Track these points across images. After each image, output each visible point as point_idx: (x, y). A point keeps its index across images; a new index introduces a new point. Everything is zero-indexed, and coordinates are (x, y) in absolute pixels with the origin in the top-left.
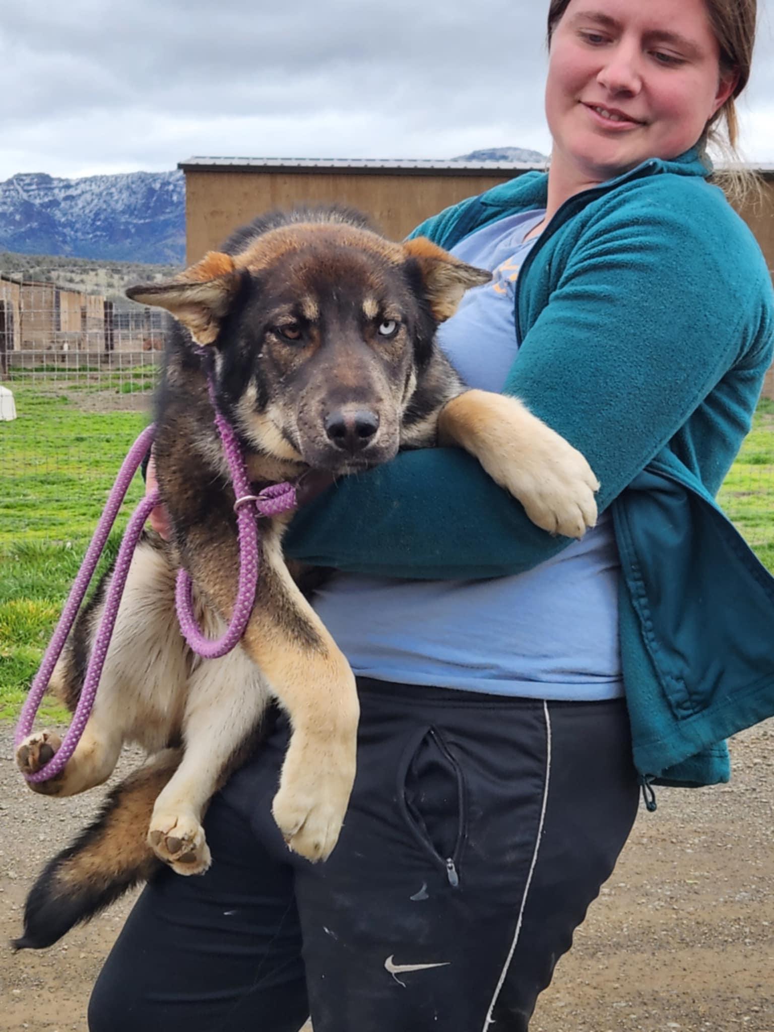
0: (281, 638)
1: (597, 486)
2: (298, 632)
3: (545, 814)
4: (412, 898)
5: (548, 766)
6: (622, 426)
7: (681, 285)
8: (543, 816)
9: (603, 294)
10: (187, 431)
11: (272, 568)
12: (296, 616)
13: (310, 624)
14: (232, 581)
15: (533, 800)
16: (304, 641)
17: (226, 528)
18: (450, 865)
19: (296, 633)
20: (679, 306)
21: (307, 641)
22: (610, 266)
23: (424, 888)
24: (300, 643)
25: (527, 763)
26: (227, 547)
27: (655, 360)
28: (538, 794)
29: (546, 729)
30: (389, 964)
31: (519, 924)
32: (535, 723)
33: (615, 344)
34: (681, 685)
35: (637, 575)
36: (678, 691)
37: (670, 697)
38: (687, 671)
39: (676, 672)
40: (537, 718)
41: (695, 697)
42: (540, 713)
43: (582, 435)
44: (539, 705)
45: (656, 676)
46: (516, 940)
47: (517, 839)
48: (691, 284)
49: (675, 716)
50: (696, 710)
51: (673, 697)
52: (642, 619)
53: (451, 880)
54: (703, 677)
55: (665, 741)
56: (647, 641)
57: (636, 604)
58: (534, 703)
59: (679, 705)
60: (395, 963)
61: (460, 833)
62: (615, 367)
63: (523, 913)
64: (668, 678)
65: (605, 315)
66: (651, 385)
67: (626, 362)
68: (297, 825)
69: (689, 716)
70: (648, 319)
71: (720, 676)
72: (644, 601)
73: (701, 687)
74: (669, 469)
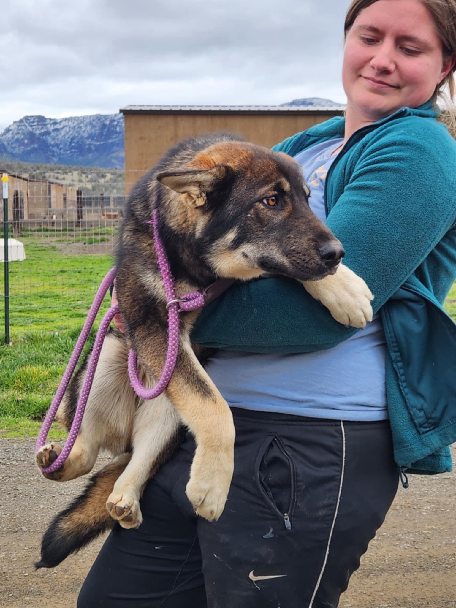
0: (189, 391)
1: (372, 297)
2: (199, 388)
3: (342, 488)
4: (264, 537)
5: (344, 459)
6: (387, 263)
7: (421, 181)
8: (341, 489)
9: (375, 187)
10: (136, 271)
11: (185, 351)
12: (198, 379)
13: (206, 383)
14: (162, 358)
15: (335, 479)
16: (202, 393)
17: (158, 327)
18: (286, 517)
19: (198, 389)
20: (420, 193)
21: (204, 393)
22: (380, 170)
23: (271, 531)
24: (200, 394)
25: (331, 457)
26: (158, 339)
27: (406, 224)
28: (338, 476)
29: (342, 437)
30: (251, 575)
31: (327, 552)
32: (336, 434)
33: (382, 216)
34: (421, 414)
35: (396, 349)
36: (420, 417)
37: (415, 421)
38: (426, 406)
39: (419, 406)
40: (337, 431)
41: (430, 421)
42: (339, 427)
43: (364, 268)
44: (338, 423)
45: (407, 408)
46: (325, 562)
47: (325, 502)
48: (427, 180)
49: (419, 432)
50: (431, 428)
51: (417, 421)
52: (399, 375)
53: (287, 526)
54: (435, 409)
55: (413, 446)
56: (402, 388)
57: (395, 366)
58: (336, 422)
59: (421, 426)
60: (255, 575)
61: (292, 499)
62: (382, 229)
63: (330, 546)
64: (414, 410)
65: (376, 198)
66: (404, 239)
67: (389, 226)
68: (200, 500)
69: (427, 432)
70: (401, 201)
71: (445, 408)
72: (400, 364)
73: (433, 415)
74: (414, 287)
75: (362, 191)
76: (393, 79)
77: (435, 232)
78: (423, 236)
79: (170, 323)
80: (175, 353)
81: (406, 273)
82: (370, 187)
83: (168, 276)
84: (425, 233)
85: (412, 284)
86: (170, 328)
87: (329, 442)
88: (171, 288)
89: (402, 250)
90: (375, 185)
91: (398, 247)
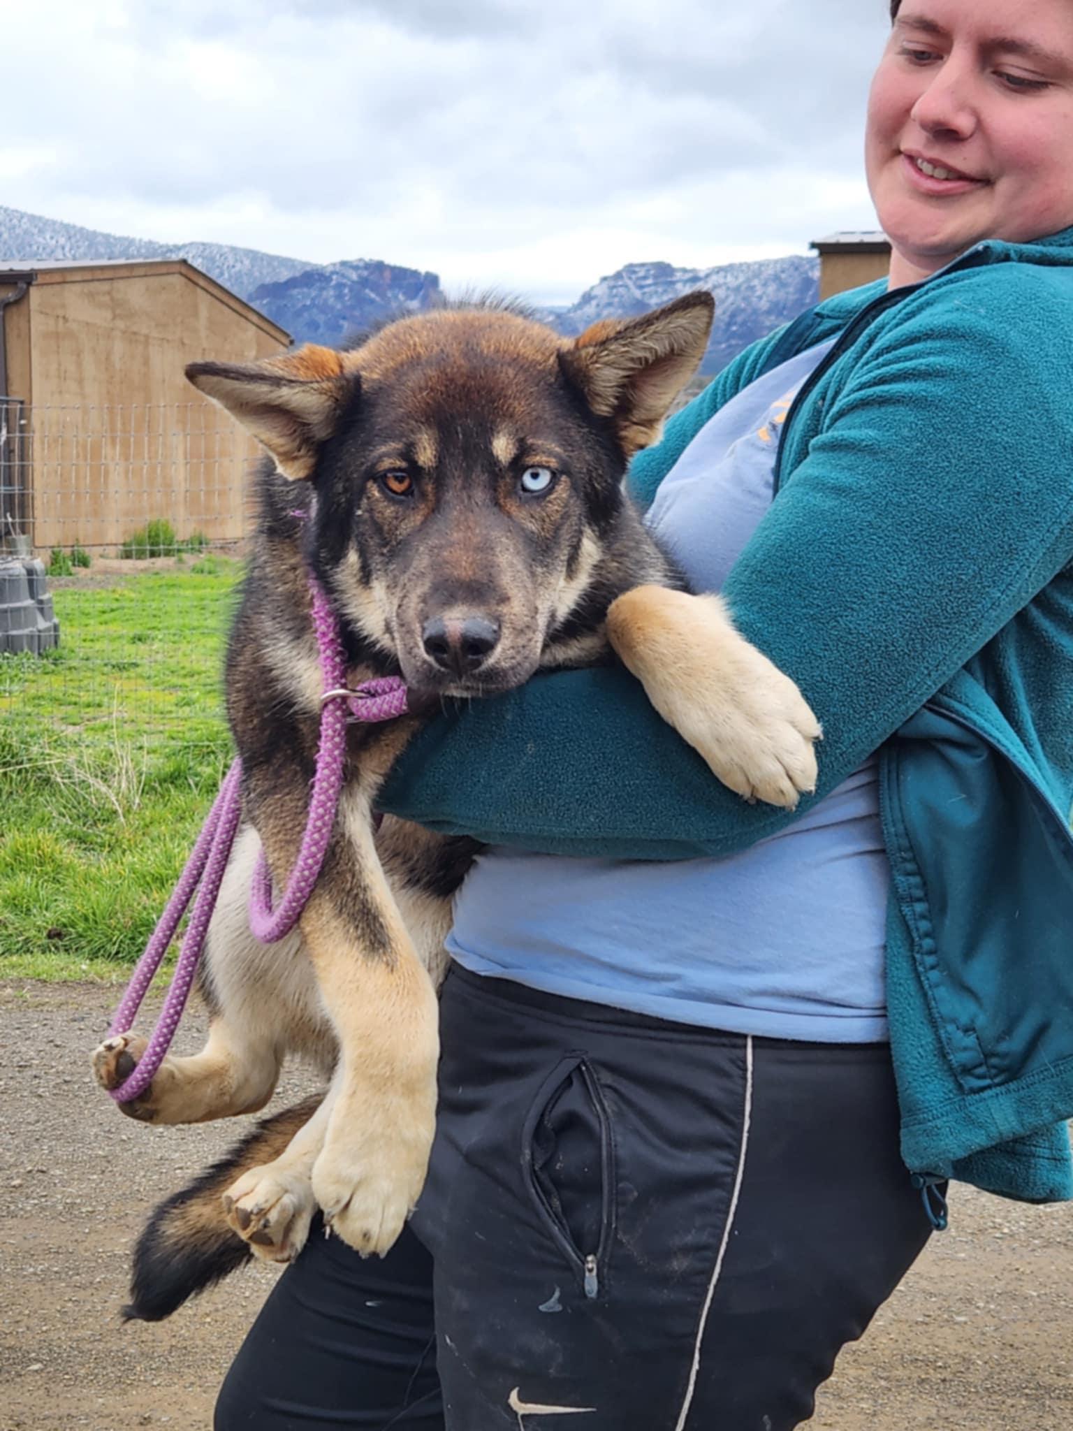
0: (339, 934)
1: (816, 729)
2: (363, 929)
3: (737, 1207)
4: (542, 1308)
5: (745, 1135)
6: (869, 642)
7: (980, 431)
8: (733, 1208)
9: (864, 443)
10: (258, 633)
11: (347, 836)
12: (364, 907)
13: (381, 920)
14: (292, 849)
15: (721, 1182)
16: (368, 943)
17: (296, 773)
18: (590, 1266)
19: (359, 932)
20: (973, 463)
21: (372, 944)
22: (883, 401)
23: (557, 1294)
24: (361, 947)
25: (714, 1127)
26: (291, 800)
27: (927, 543)
28: (726, 1175)
29: (745, 1079)
30: (513, 1398)
31: (696, 1366)
32: (728, 1067)
33: (869, 519)
34: (970, 1040)
35: (910, 867)
36: (965, 1049)
37: (951, 1057)
38: (981, 1020)
39: (964, 1020)
40: (733, 1061)
41: (994, 1061)
42: (738, 1052)
43: (807, 653)
44: (739, 1042)
45: (933, 1023)
46: (691, 1388)
47: (689, 1239)
48: (997, 431)
49: (960, 1087)
50: (997, 1080)
51: (957, 1058)
52: (915, 935)
53: (587, 1288)
54: (1008, 1032)
55: (939, 1123)
56: (921, 969)
57: (906, 910)
58: (734, 1039)
59: (967, 1070)
60: (522, 1399)
61: (605, 1221)
62: (864, 553)
63: (700, 1350)
64: (951, 1028)
65: (862, 474)
66: (919, 582)
67: (882, 546)
68: (338, 1202)
69: (983, 1089)
70: (921, 482)
71: (1041, 1032)
72: (920, 907)
73: (1003, 1047)
74: (964, 710)
75: (835, 455)
76: (966, 158)
77: (1010, 568)
78: (974, 577)
79: (320, 765)
80: (322, 839)
81: (926, 672)
82: (853, 443)
83: (332, 648)
84: (980, 569)
85: (960, 702)
86: (318, 775)
87: (710, 1087)
88: (334, 678)
89: (913, 610)
90: (863, 440)
91: (901, 601)
